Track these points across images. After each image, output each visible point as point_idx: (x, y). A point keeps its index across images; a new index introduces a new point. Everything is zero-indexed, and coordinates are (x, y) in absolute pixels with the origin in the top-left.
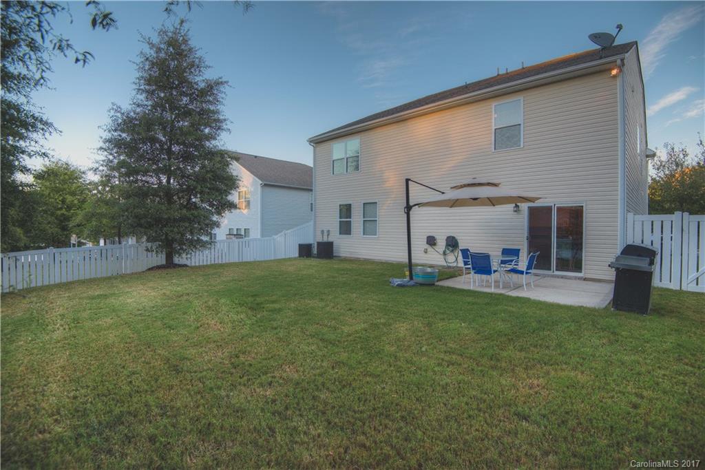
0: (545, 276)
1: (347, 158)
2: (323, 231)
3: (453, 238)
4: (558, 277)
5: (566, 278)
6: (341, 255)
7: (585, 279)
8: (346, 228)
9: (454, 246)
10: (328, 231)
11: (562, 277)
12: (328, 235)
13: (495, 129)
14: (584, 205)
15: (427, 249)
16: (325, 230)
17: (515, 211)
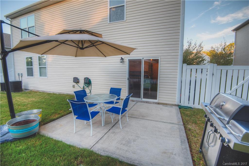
0: (137, 102)
1: (28, 28)
2: (19, 74)
3: (88, 78)
4: (144, 102)
5: (148, 103)
6: (29, 88)
7: (158, 103)
8: (30, 73)
9: (88, 84)
10: (22, 74)
11: (147, 102)
12: (22, 76)
13: (110, 9)
14: (159, 59)
15: (74, 85)
16: (20, 73)
17: (121, 62)
